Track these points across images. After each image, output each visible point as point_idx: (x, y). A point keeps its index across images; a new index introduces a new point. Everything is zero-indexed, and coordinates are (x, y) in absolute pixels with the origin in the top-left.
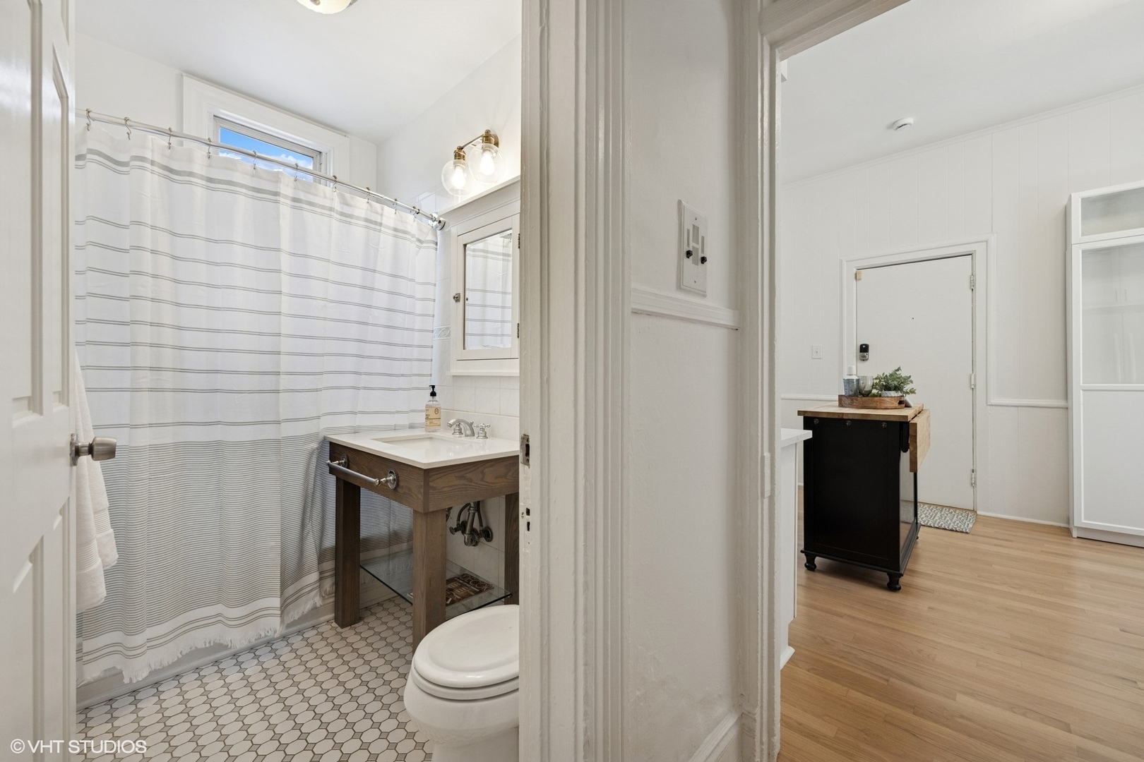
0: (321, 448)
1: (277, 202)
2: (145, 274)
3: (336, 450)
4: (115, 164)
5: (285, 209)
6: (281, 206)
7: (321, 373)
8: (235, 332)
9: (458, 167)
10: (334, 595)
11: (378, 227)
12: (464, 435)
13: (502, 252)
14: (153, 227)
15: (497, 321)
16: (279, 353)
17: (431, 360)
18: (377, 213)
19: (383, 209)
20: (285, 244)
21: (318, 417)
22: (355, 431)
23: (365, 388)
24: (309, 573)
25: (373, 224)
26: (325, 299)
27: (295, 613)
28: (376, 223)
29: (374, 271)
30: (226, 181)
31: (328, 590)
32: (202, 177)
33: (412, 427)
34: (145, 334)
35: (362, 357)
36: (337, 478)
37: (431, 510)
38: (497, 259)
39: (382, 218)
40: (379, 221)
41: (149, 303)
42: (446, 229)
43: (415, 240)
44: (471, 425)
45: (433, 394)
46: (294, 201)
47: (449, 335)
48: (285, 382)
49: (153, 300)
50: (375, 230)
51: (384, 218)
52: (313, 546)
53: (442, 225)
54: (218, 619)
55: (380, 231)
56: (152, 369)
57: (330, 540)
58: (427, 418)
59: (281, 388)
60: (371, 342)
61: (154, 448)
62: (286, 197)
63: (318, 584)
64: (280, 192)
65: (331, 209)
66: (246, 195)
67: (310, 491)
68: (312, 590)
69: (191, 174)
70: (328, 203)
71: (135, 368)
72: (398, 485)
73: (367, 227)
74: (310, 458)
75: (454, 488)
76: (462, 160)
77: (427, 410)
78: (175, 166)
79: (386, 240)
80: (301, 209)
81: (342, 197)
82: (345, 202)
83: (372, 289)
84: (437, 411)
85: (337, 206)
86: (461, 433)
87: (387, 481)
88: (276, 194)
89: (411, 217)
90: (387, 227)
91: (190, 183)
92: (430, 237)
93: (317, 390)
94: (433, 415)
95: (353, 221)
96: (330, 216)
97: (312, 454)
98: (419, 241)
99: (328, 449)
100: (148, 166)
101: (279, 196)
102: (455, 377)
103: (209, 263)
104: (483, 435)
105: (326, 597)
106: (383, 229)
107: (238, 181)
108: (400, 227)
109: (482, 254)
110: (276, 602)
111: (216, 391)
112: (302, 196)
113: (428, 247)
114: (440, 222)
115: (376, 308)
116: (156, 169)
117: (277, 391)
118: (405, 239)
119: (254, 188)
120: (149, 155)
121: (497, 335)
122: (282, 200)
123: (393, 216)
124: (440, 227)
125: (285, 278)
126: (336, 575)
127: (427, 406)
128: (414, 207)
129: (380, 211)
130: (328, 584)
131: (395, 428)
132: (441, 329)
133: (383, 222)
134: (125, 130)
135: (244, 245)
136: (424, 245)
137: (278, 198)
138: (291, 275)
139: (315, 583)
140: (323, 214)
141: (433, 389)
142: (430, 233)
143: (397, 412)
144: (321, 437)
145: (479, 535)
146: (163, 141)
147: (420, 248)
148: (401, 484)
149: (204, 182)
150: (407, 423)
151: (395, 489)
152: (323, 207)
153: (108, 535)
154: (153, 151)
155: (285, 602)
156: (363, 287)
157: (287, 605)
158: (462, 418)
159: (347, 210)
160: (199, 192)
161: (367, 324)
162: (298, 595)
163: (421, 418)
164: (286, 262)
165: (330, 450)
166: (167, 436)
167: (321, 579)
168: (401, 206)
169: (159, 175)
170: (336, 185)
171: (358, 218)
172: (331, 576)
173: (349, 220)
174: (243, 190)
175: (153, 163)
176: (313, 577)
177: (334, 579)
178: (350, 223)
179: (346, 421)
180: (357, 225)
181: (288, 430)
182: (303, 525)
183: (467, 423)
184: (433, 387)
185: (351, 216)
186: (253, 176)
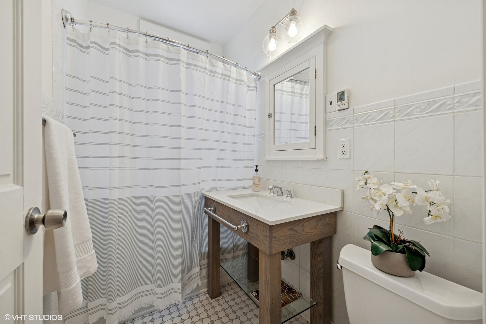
0: (201, 199)
1: (179, 64)
2: (116, 106)
3: (208, 201)
4: (103, 49)
5: (183, 68)
6: (181, 67)
7: (201, 159)
8: (159, 136)
9: (272, 38)
10: (207, 278)
11: (228, 78)
12: (276, 194)
13: (291, 90)
14: (120, 81)
15: (287, 130)
16: (180, 148)
17: (254, 152)
18: (228, 70)
19: (231, 68)
20: (183, 88)
21: (199, 183)
22: (217, 190)
23: (222, 167)
24: (195, 267)
25: (226, 77)
26: (203, 118)
27: (188, 290)
28: (227, 76)
29: (227, 103)
30: (154, 54)
31: (204, 275)
32: (143, 53)
33: (244, 188)
34: (116, 138)
35: (220, 150)
36: (208, 216)
37: (273, 253)
38: (288, 95)
39: (230, 73)
40: (229, 74)
41: (118, 122)
42: (262, 79)
43: (246, 85)
44: (281, 189)
45: (257, 170)
46: (187, 65)
47: (264, 137)
48: (183, 164)
49: (120, 120)
50: (227, 80)
51: (231, 73)
52: (197, 252)
53: (259, 77)
54: (151, 292)
55: (229, 80)
56: (119, 157)
57: (205, 249)
58: (254, 183)
59: (181, 167)
60: (225, 142)
61: (120, 200)
62: (183, 62)
63: (199, 273)
64: (180, 59)
65: (205, 69)
66: (164, 62)
67: (196, 223)
68: (196, 277)
69: (137, 51)
70: (204, 65)
71: (111, 157)
72: (248, 230)
73: (223, 79)
74: (195, 205)
75: (287, 237)
76: (275, 34)
77: (254, 179)
78: (131, 48)
79: (232, 85)
80: (191, 68)
81: (211, 62)
82: (212, 65)
83: (225, 112)
84: (259, 180)
85: (208, 67)
86: (274, 193)
87: (241, 227)
88: (179, 60)
89: (245, 72)
90: (233, 78)
91: (137, 56)
92: (253, 84)
93: (198, 168)
94: (257, 182)
95: (216, 75)
96: (205, 72)
97: (196, 203)
98: (248, 86)
99: (204, 199)
100: (117, 47)
101: (180, 61)
102: (268, 161)
103: (146, 100)
104: (290, 196)
105: (203, 279)
106: (231, 79)
107: (160, 54)
108: (239, 78)
109: (280, 92)
110: (179, 285)
111: (151, 169)
112: (191, 62)
113: (252, 90)
114: (258, 75)
115: (227, 123)
116: (121, 49)
117: (179, 169)
118: (242, 84)
119: (168, 58)
120: (117, 41)
121: (287, 137)
122: (181, 63)
123: (236, 72)
124: (257, 79)
125: (183, 107)
126: (208, 267)
127: (253, 177)
128: (246, 68)
129: (229, 69)
130: (204, 272)
131: (236, 189)
132: (258, 135)
133: (231, 75)
134: (108, 30)
135: (163, 89)
136: (250, 89)
137: (179, 62)
138: (186, 105)
139: (198, 272)
140: (201, 72)
141: (257, 168)
142: (253, 82)
143: (237, 180)
144: (200, 194)
145: (287, 256)
146: (125, 35)
147: (248, 90)
148: (250, 230)
149: (144, 56)
150: (242, 186)
151: (246, 233)
152: (202, 68)
153: (91, 255)
154: (119, 39)
155: (184, 284)
156: (221, 112)
157: (185, 286)
158: (276, 185)
159: (213, 69)
160: (141, 61)
161: (222, 132)
162: (190, 280)
163: (250, 183)
164: (183, 98)
165: (205, 201)
166: (127, 193)
167: (201, 269)
168: (239, 67)
169: (123, 52)
170: (207, 55)
171: (219, 74)
172: (206, 268)
173: (214, 74)
174: (162, 59)
175: (119, 46)
176: (197, 269)
177: (207, 269)
178: (214, 76)
179: (212, 185)
180: (218, 77)
181: (185, 190)
182: (192, 242)
183: (279, 188)
184: (257, 166)
185: (215, 72)
186: (167, 51)
